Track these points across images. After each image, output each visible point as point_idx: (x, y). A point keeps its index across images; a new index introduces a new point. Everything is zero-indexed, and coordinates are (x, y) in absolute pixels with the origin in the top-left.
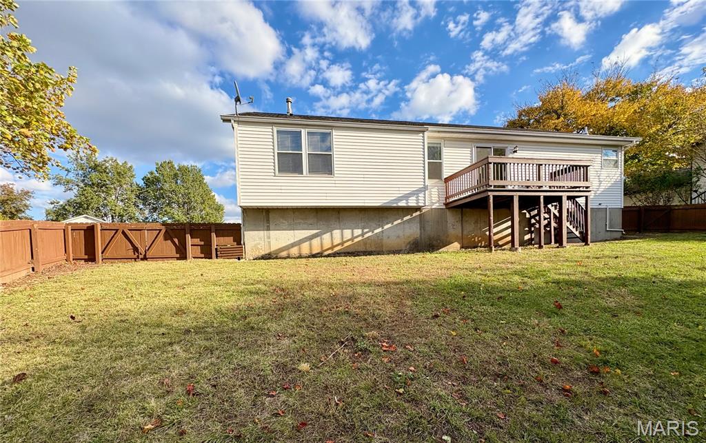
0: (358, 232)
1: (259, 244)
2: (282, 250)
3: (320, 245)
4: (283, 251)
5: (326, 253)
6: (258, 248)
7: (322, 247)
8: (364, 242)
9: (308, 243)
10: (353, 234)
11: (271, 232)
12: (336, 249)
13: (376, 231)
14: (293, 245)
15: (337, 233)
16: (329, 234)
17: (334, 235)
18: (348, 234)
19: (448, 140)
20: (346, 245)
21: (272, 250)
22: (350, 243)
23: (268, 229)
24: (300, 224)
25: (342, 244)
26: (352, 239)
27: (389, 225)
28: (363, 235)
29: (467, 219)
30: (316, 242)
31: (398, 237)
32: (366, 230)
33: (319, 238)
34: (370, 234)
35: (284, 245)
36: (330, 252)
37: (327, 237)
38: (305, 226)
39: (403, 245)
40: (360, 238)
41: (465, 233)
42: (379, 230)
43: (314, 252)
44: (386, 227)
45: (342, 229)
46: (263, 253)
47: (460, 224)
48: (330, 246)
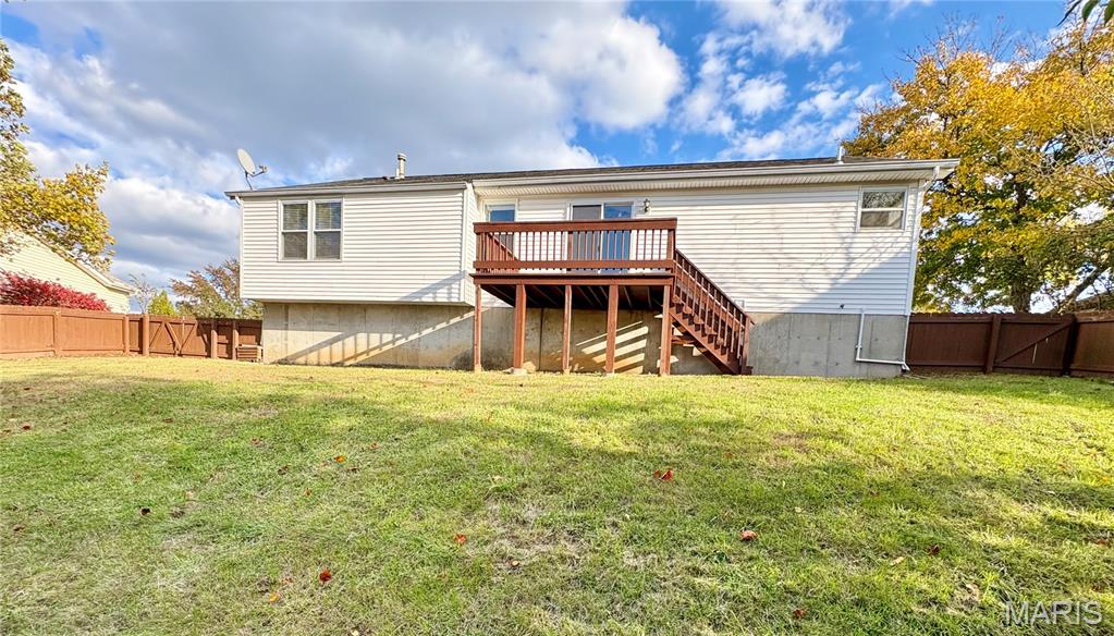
0: (388, 337)
1: (276, 346)
2: (298, 355)
3: (341, 353)
4: (300, 356)
5: (348, 363)
6: (274, 351)
7: (343, 355)
8: (395, 352)
9: (328, 348)
10: (381, 340)
11: (289, 332)
12: (360, 359)
13: (412, 338)
14: (311, 350)
15: (362, 337)
16: (352, 338)
17: (359, 341)
18: (375, 339)
19: (525, 199)
20: (372, 354)
21: (289, 354)
22: (377, 352)
23: (286, 329)
24: (320, 323)
25: (367, 352)
26: (380, 347)
27: (430, 330)
28: (393, 342)
29: (549, 326)
30: (337, 347)
31: (441, 348)
32: (398, 336)
33: (340, 343)
34: (403, 341)
35: (301, 349)
36: (352, 362)
37: (350, 341)
38: (326, 326)
39: (448, 361)
40: (390, 346)
41: (545, 348)
42: (416, 336)
43: (334, 362)
44: (425, 332)
45: (368, 333)
46: (280, 358)
47: (537, 334)
48: (352, 354)
